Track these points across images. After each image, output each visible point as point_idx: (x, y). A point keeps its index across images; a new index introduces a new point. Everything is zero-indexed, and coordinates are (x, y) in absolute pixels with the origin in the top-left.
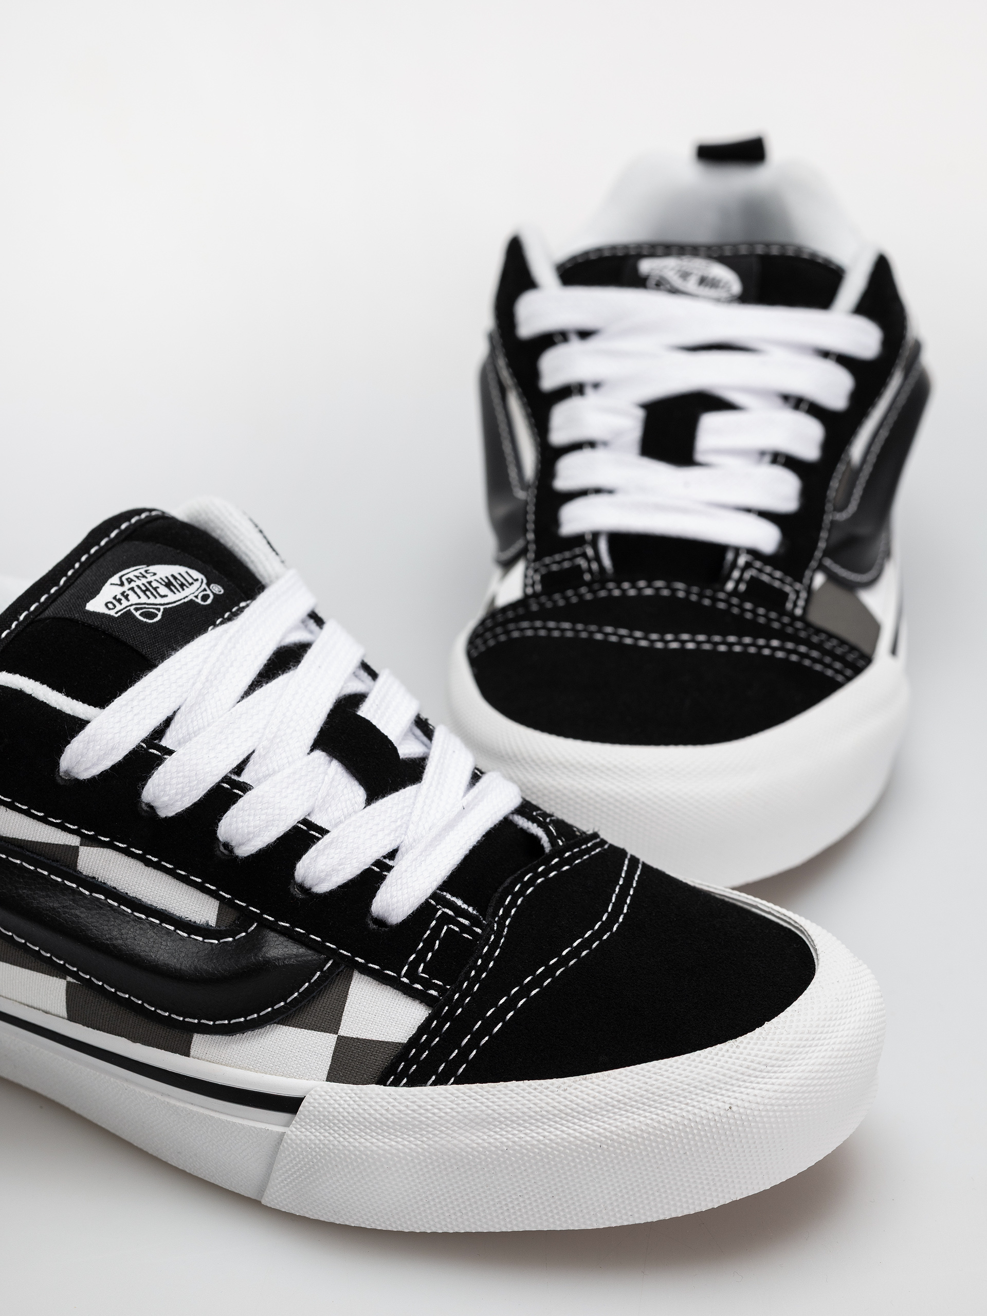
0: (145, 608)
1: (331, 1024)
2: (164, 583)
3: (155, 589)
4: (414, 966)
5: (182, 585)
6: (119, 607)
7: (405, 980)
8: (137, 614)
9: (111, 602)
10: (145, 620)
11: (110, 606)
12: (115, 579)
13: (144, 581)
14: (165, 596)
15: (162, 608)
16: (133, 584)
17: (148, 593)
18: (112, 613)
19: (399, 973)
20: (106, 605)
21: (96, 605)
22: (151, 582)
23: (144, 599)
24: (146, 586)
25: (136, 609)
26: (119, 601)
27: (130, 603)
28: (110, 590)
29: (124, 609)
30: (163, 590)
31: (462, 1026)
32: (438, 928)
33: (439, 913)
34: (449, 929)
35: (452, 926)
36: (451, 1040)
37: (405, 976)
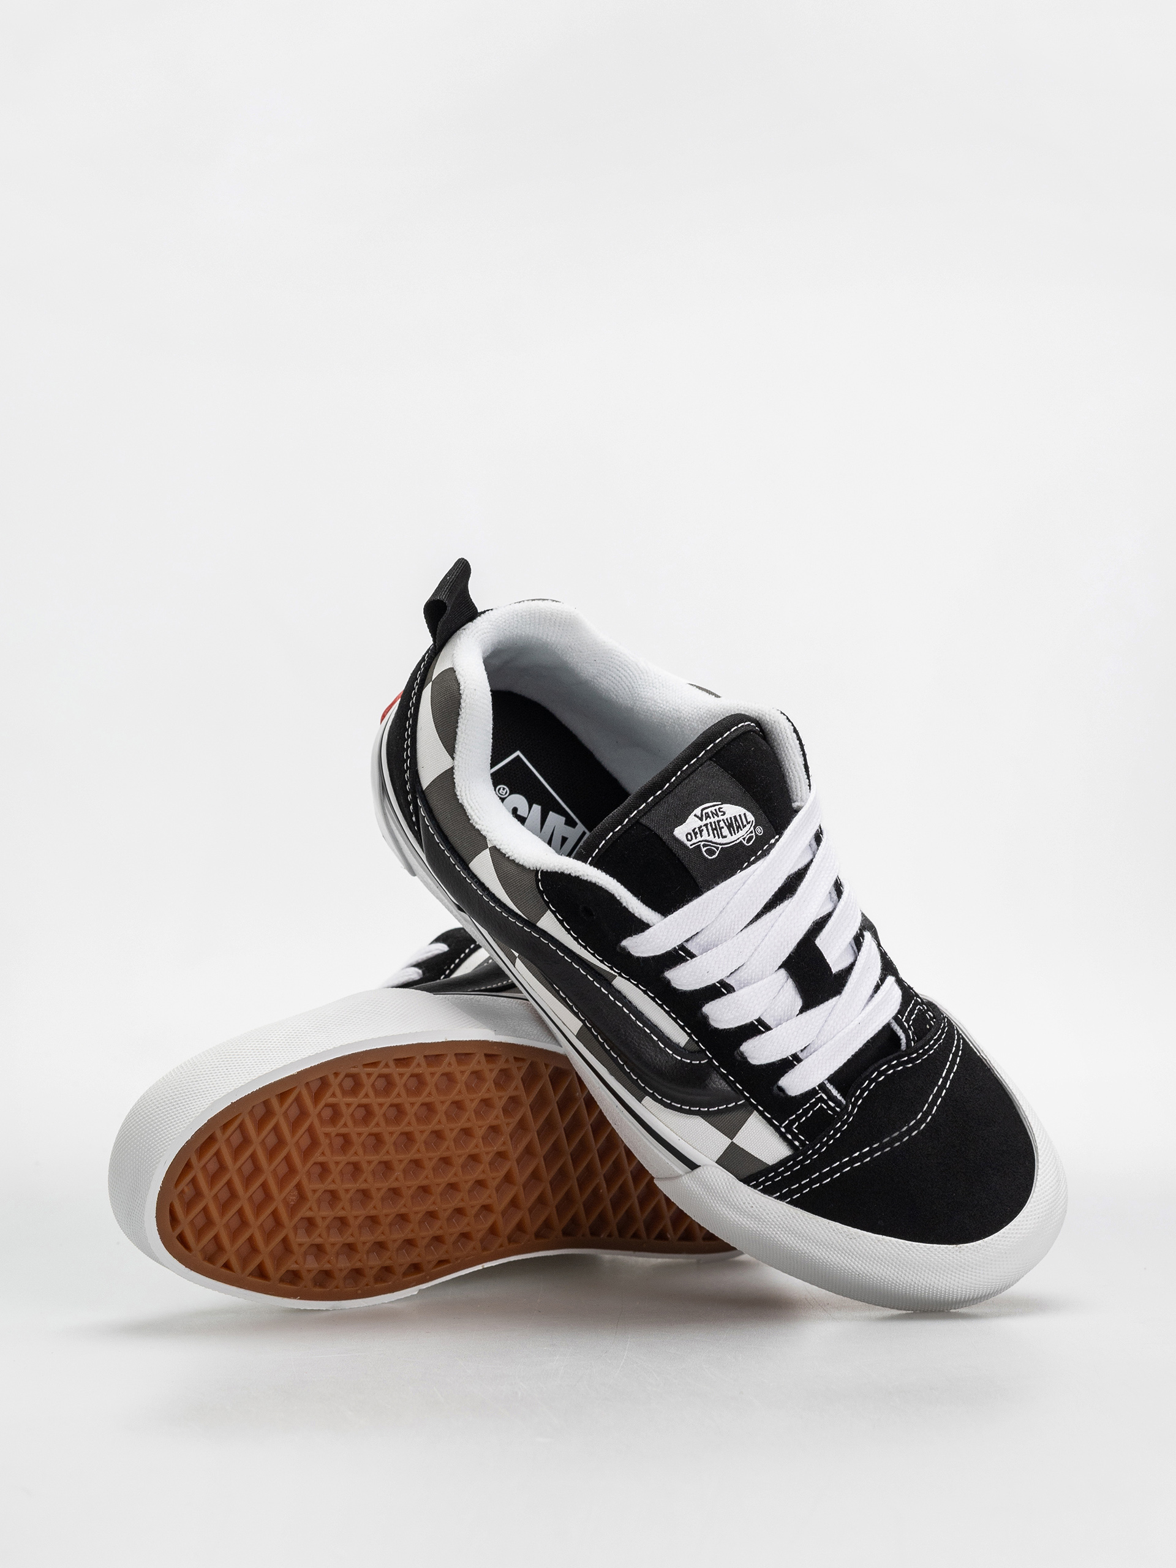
0: (708, 845)
1: (731, 1132)
2: (727, 824)
3: (721, 828)
4: (792, 1122)
5: (739, 827)
6: (694, 841)
7: (783, 1130)
8: (704, 850)
9: (690, 834)
10: (707, 856)
11: (689, 837)
12: (698, 811)
13: (716, 819)
14: (725, 837)
15: (720, 847)
16: (709, 821)
17: (715, 832)
18: (688, 844)
19: (781, 1126)
20: (687, 836)
21: (680, 832)
22: (720, 821)
23: (711, 838)
24: (715, 825)
25: (704, 846)
26: (696, 834)
27: (703, 839)
28: (692, 822)
29: (698, 842)
30: (725, 831)
31: (806, 1171)
32: (815, 1104)
33: (819, 1096)
34: (821, 1106)
35: (823, 1105)
36: (796, 1177)
37: (784, 1127)
